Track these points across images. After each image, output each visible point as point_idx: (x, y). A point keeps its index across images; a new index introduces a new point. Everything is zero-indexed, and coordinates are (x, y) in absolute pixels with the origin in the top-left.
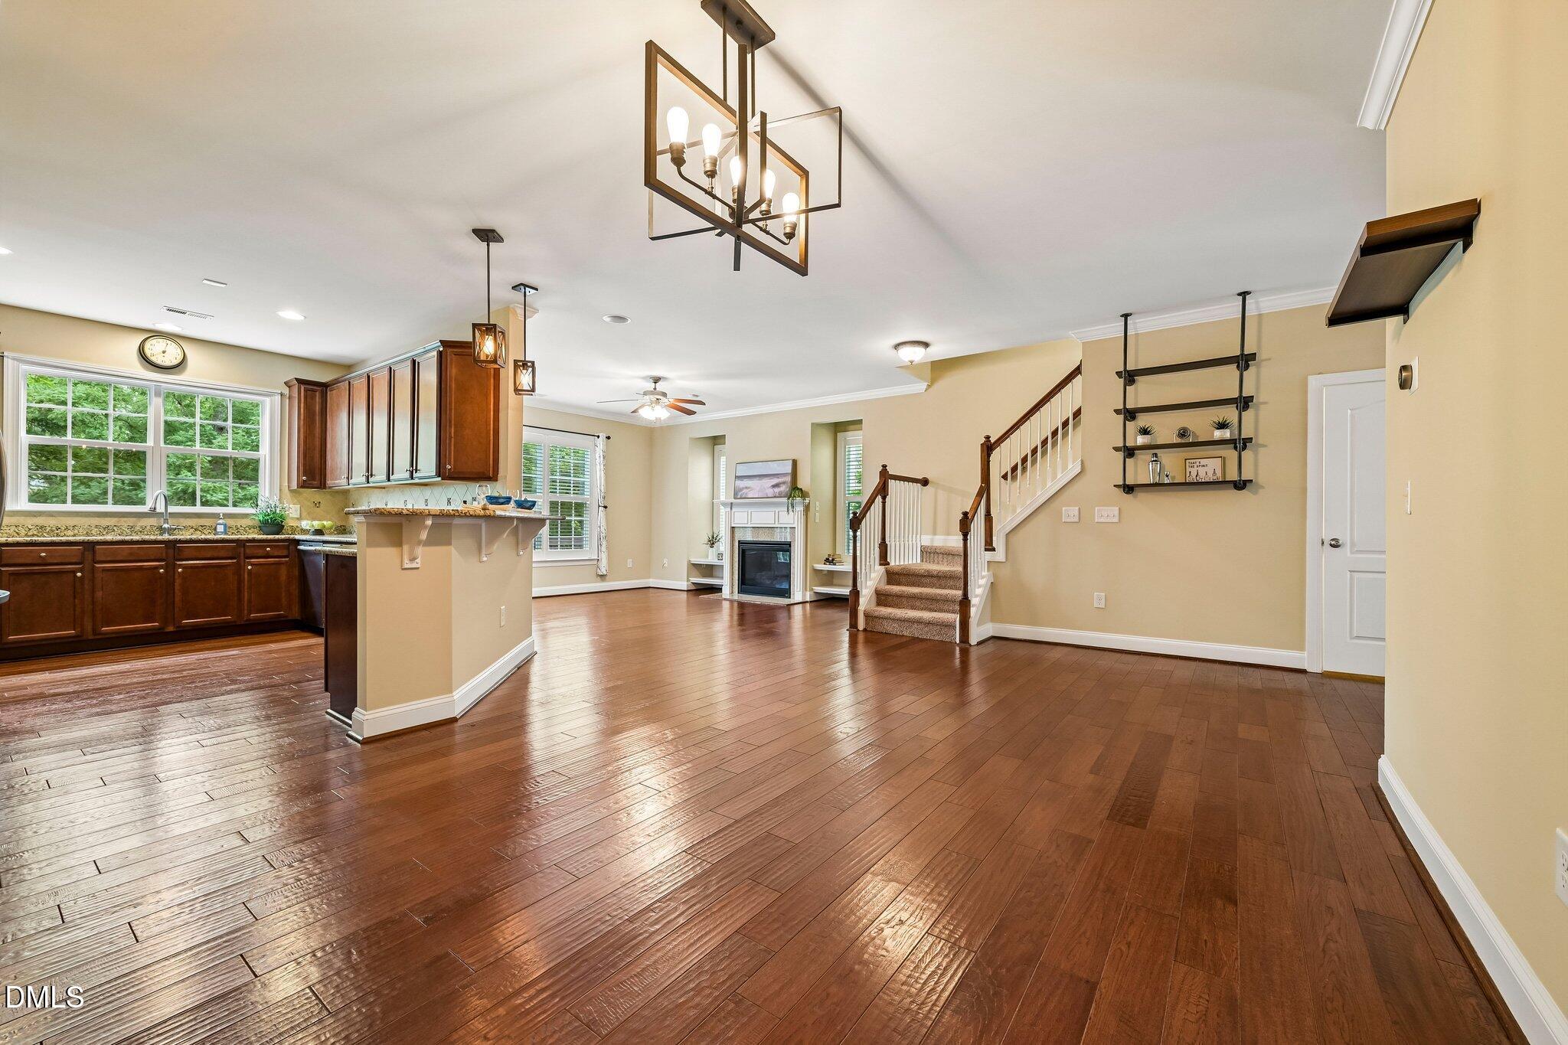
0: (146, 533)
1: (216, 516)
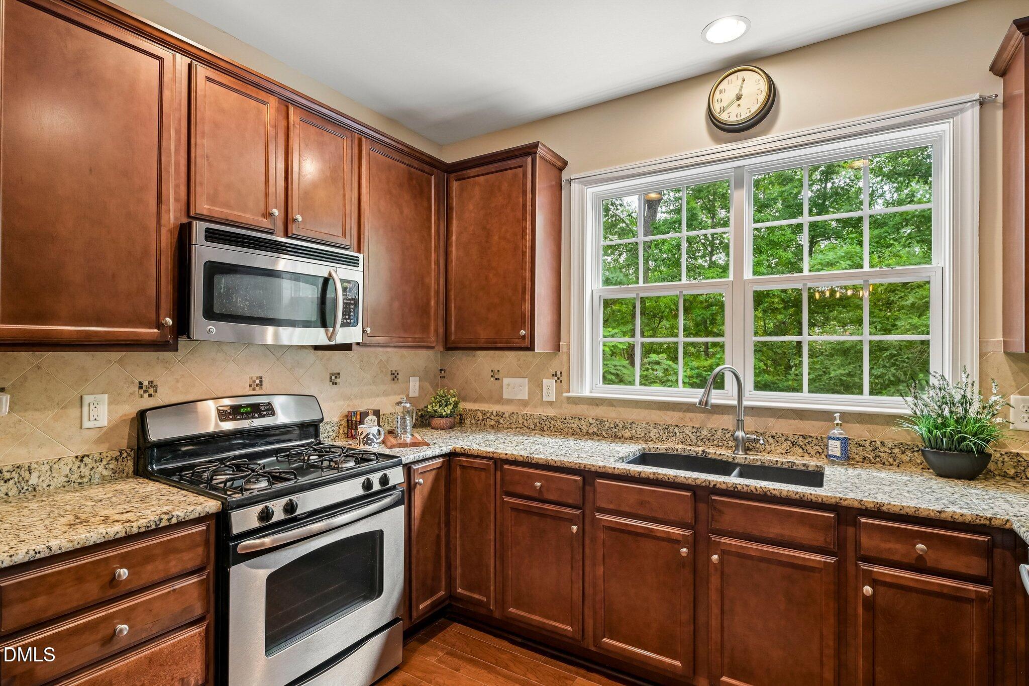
0: (715, 442)
1: (827, 416)
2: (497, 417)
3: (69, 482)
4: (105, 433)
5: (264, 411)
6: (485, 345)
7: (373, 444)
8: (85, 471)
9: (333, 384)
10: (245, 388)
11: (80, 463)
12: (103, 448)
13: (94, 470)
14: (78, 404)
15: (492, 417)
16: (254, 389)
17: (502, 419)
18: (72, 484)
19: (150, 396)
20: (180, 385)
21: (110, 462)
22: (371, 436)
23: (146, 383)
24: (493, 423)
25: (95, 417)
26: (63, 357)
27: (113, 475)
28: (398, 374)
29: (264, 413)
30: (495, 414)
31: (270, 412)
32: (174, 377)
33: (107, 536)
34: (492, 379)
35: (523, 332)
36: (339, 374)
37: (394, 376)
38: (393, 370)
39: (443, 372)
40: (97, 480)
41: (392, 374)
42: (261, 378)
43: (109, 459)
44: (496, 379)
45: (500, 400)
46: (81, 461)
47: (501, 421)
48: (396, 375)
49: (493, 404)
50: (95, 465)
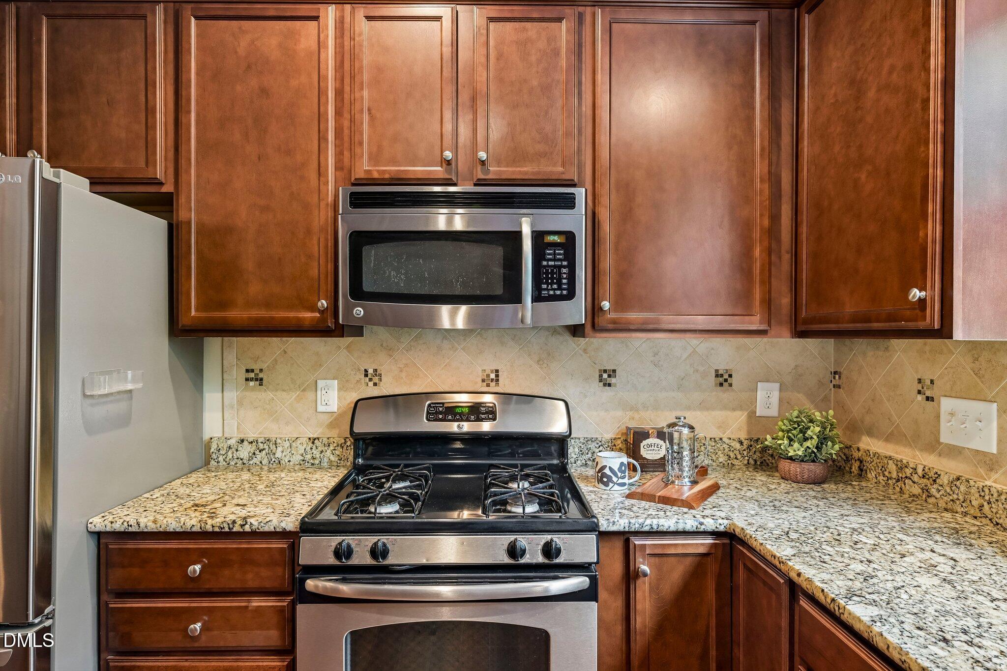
2: (925, 480)
3: (304, 461)
4: (336, 419)
5: (483, 414)
6: (851, 326)
7: (611, 485)
8: (317, 453)
9: (605, 385)
10: (476, 383)
11: (312, 445)
12: (334, 433)
13: (323, 454)
14: (314, 388)
15: (915, 478)
16: (488, 385)
17: (935, 486)
18: (307, 464)
19: (375, 384)
20: (403, 375)
21: (336, 448)
22: (607, 471)
23: (371, 371)
24: (916, 490)
25: (326, 402)
26: (302, 343)
27: (339, 462)
28: (730, 376)
29: (483, 416)
30: (920, 471)
31: (491, 416)
32: (398, 366)
33: (184, 527)
34: (920, 397)
35: (916, 294)
36: (614, 371)
37: (723, 379)
38: (722, 368)
39: (837, 377)
40: (326, 464)
41: (717, 376)
42: (497, 371)
43: (335, 445)
44: (928, 399)
45: (934, 445)
46: (313, 443)
47: (933, 491)
48: (726, 376)
49: (921, 450)
50: (323, 449)
